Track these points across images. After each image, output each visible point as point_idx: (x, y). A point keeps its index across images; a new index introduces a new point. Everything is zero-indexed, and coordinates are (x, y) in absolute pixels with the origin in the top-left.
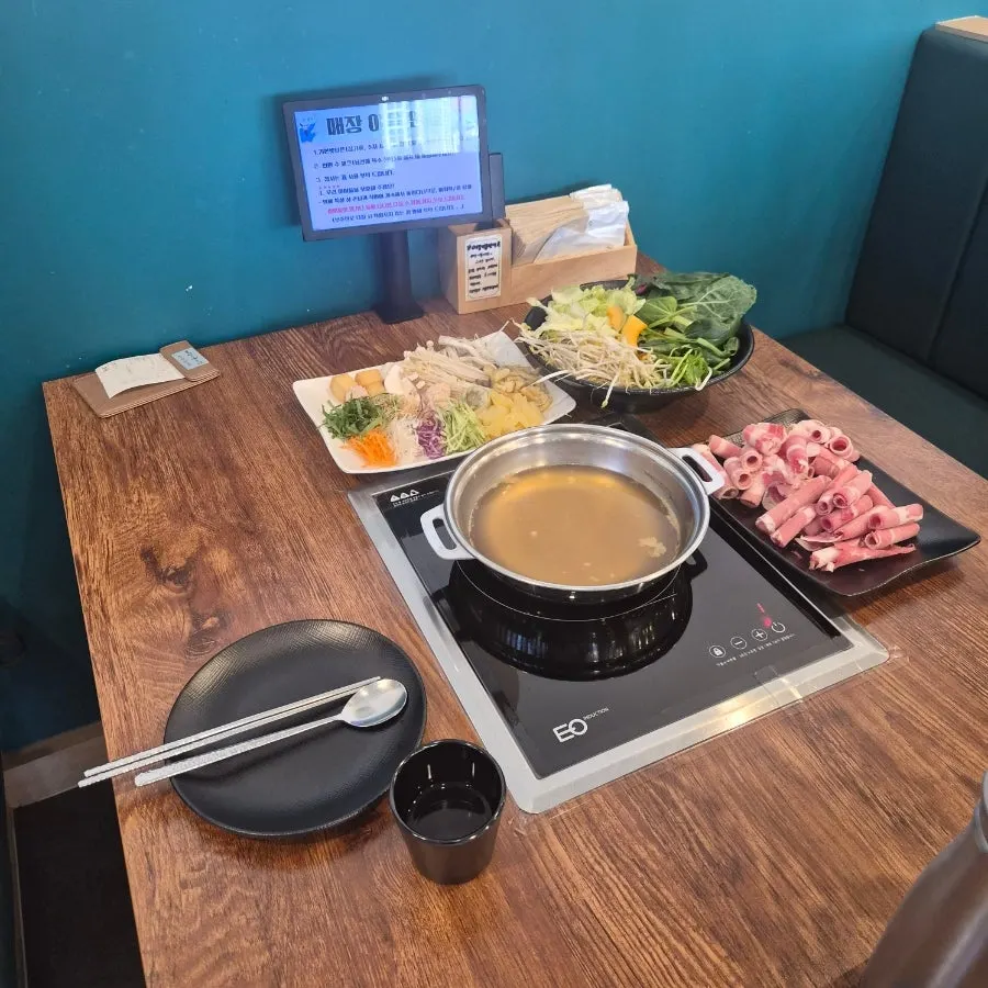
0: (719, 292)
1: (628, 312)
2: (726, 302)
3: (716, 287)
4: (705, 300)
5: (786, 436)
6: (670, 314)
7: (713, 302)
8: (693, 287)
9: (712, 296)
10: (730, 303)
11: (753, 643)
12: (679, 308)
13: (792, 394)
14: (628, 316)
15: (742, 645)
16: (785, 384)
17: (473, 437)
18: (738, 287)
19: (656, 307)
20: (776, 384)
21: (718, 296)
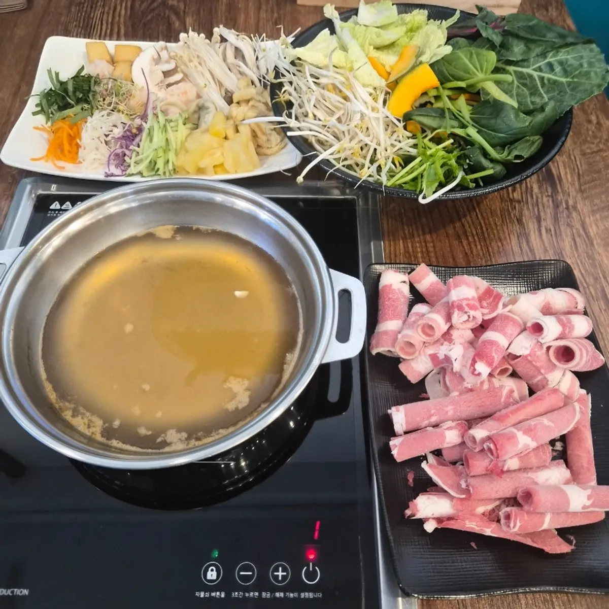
0: (561, 63)
1: (424, 58)
2: (564, 80)
3: (562, 55)
4: (540, 69)
5: (500, 310)
6: (481, 76)
7: (546, 76)
8: (532, 46)
9: (551, 66)
10: (569, 84)
11: (263, 583)
12: (496, 70)
13: (593, 230)
14: (421, 63)
15: (246, 579)
16: (594, 212)
17: (160, 164)
18: (591, 64)
19: (467, 62)
20: (584, 207)
21: (558, 69)
